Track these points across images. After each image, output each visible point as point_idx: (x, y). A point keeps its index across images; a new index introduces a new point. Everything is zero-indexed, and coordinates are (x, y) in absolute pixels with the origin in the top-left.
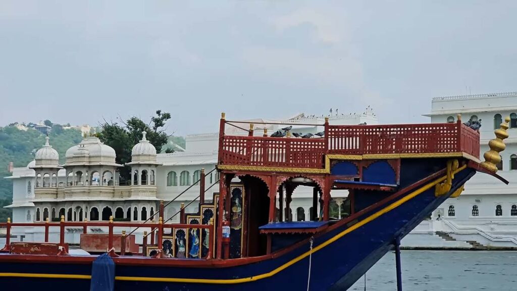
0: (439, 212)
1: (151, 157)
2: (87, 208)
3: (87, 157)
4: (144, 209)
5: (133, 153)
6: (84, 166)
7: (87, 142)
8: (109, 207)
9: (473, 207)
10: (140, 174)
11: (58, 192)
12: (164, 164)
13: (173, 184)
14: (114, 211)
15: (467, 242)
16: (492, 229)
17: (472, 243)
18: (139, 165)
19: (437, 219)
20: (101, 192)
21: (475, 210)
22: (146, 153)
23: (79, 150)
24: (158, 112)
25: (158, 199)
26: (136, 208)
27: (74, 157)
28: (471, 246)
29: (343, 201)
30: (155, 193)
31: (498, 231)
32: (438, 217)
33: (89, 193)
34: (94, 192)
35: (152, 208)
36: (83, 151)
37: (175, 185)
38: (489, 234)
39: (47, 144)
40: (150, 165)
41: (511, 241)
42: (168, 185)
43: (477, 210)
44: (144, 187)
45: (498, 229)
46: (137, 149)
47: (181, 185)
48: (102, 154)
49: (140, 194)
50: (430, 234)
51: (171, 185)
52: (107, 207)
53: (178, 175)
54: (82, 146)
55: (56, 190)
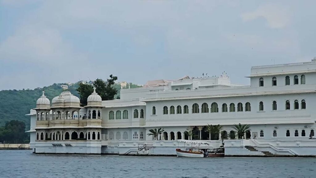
0: (255, 134)
1: (98, 103)
2: (63, 132)
3: (63, 103)
4: (94, 133)
5: (88, 101)
6: (61, 108)
7: (64, 94)
8: (76, 132)
9: (274, 131)
10: (92, 113)
11: (50, 123)
12: (106, 107)
13: (112, 118)
14: (79, 134)
15: (262, 152)
16: (278, 144)
17: (265, 152)
18: (91, 107)
19: (254, 138)
20: (70, 123)
21: (275, 133)
22: (95, 100)
23: (59, 99)
24: (111, 76)
25: (102, 127)
26: (89, 132)
27: (56, 103)
28: (264, 155)
29: (203, 128)
30: (100, 124)
31: (281, 145)
32: (254, 137)
33: (64, 123)
34: (67, 123)
35: (99, 133)
36: (61, 100)
37: (113, 119)
38: (276, 147)
39: (43, 95)
40: (97, 107)
41: (288, 152)
42: (109, 119)
43: (276, 133)
44: (94, 120)
45: (281, 144)
46: (90, 98)
47: (116, 119)
48: (71, 101)
49: (92, 124)
50: (242, 147)
51: (111, 119)
52: (75, 132)
53: (115, 113)
54: (60, 96)
55: (48, 122)
